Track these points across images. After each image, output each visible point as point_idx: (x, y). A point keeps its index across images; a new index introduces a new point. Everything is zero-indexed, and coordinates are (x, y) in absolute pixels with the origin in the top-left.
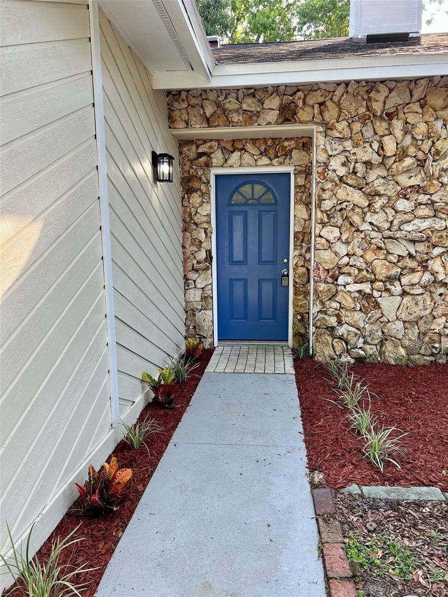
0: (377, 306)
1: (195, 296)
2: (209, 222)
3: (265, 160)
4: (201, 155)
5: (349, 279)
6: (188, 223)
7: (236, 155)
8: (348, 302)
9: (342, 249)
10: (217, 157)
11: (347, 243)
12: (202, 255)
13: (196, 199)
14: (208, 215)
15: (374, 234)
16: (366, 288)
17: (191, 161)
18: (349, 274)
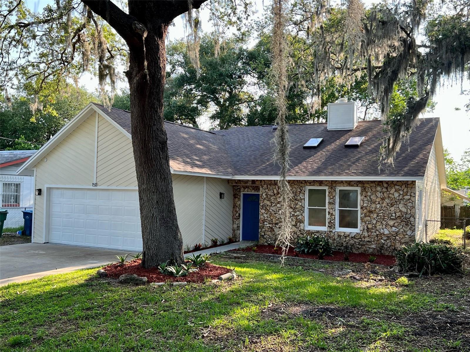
0: (274, 231)
1: (235, 226)
2: (240, 206)
3: (253, 191)
4: (238, 189)
5: (267, 223)
6: (235, 206)
7: (247, 189)
8: (267, 229)
9: (266, 216)
10: (242, 189)
11: (266, 214)
12: (237, 215)
13: (237, 200)
14: (240, 204)
15: (273, 212)
16: (271, 226)
17: (236, 190)
18: (267, 222)
